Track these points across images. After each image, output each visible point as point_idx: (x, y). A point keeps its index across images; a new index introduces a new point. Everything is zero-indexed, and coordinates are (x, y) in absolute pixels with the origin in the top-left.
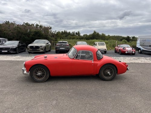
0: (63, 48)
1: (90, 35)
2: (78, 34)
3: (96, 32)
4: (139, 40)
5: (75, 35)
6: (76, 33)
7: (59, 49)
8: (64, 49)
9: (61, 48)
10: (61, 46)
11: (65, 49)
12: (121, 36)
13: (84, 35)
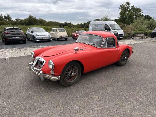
0: (16, 37)
1: (25, 20)
2: (8, 17)
3: (32, 17)
4: (91, 26)
5: (3, 19)
6: (5, 17)
7: (12, 38)
8: (18, 38)
9: (14, 38)
10: (14, 34)
11: (20, 38)
12: (57, 22)
13: (17, 20)
